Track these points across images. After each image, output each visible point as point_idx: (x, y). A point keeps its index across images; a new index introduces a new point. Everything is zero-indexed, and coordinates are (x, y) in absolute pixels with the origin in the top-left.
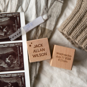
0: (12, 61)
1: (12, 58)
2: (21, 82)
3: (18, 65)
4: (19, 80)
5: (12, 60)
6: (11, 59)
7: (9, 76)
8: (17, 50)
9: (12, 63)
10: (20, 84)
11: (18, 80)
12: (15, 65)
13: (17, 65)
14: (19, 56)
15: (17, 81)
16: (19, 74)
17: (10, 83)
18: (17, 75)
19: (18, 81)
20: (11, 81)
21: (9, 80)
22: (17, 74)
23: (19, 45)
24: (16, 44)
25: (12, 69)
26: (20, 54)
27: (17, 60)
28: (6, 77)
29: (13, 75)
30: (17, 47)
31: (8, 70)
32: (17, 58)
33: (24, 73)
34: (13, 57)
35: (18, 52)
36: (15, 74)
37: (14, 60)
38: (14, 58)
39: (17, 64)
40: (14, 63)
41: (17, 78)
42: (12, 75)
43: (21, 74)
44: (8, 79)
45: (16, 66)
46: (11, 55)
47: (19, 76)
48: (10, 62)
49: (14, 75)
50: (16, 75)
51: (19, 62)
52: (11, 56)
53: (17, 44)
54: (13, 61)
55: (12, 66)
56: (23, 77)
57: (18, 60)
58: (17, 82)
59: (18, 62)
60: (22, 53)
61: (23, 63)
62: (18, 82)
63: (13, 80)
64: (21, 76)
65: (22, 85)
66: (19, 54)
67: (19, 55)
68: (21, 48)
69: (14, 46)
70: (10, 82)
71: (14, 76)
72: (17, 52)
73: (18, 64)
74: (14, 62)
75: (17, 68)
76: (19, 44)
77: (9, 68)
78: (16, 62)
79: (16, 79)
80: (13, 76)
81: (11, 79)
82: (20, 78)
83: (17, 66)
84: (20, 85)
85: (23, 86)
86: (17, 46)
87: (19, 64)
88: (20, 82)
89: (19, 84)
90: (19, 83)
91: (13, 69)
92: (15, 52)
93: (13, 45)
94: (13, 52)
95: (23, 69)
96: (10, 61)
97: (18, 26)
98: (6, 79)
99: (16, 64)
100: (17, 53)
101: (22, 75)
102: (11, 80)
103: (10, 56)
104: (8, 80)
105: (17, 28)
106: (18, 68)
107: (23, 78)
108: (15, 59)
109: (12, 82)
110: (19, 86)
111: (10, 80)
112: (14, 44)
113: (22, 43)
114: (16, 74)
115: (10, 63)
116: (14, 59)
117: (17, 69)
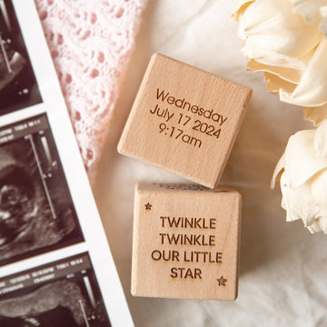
0: (17, 211)
1: (14, 200)
2: (80, 301)
3: (52, 224)
4: (70, 291)
5: (19, 206)
6: (13, 203)
7: (21, 286)
8: (29, 154)
9: (20, 222)
10: (78, 310)
11: (66, 293)
12: (38, 225)
13: (45, 227)
14: (47, 180)
15: (61, 299)
16: (63, 266)
17: (30, 316)
18: (56, 271)
19: (67, 298)
20: (36, 307)
21: (25, 304)
22: (56, 269)
23: (35, 126)
24: (20, 128)
25: (26, 249)
26: (50, 169)
27: (39, 199)
28: (6, 290)
29: (39, 277)
30: (28, 140)
31: (7, 256)
32: (38, 193)
33: (86, 255)
34: (16, 190)
35: (36, 163)
36: (46, 271)
37: (26, 202)
38: (22, 194)
39: (43, 221)
40: (31, 219)
41: (59, 287)
42: (32, 278)
43: (73, 263)
44: (19, 299)
45: (40, 230)
46: (8, 184)
47: (65, 278)
48: (9, 218)
49: (40, 273)
50: (50, 273)
51: (49, 208)
52: (10, 188)
53: (25, 126)
54: (25, 209)
55: (23, 234)
56: (85, 275)
57: (46, 202)
58: (64, 305)
59: (47, 211)
60: (54, 164)
61: (69, 211)
62: (68, 304)
63: (41, 302)
64: (75, 274)
65: (89, 316)
66: (45, 172)
67: (44, 176)
68: (44, 140)
69: (11, 138)
70: (32, 310)
71: (42, 279)
72: (31, 165)
73: (49, 217)
74: (27, 216)
75: (51, 239)
76: (31, 124)
77: (12, 248)
78: (39, 211)
79: (56, 293)
80: (37, 281)
81: (31, 299)
82: (71, 285)
83: (48, 228)
84: (82, 315)
85: (93, 317)
86: (26, 137)
87: (55, 217)
88: (77, 300)
89: (76, 314)
90: (72, 308)
91: (32, 248)
92: (21, 165)
93: (7, 135)
94: (11, 166)
95: (76, 236)
96: (11, 212)
97: (9, 41)
98: (9, 300)
99: (40, 218)
100: (34, 170)
101: (77, 265)
102: (36, 302)
103: (5, 189)
104: (18, 304)
105: (7, 50)
106: (56, 237)
107: (86, 280)
108: (31, 197)
109: (43, 310)
110: (78, 320)
111: (30, 301)
112: (9, 131)
113: (43, 116)
114: (51, 269)
115: (12, 221)
116: (26, 199)
117: (51, 243)
